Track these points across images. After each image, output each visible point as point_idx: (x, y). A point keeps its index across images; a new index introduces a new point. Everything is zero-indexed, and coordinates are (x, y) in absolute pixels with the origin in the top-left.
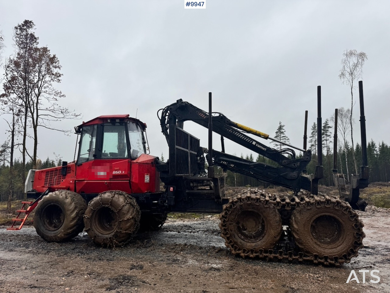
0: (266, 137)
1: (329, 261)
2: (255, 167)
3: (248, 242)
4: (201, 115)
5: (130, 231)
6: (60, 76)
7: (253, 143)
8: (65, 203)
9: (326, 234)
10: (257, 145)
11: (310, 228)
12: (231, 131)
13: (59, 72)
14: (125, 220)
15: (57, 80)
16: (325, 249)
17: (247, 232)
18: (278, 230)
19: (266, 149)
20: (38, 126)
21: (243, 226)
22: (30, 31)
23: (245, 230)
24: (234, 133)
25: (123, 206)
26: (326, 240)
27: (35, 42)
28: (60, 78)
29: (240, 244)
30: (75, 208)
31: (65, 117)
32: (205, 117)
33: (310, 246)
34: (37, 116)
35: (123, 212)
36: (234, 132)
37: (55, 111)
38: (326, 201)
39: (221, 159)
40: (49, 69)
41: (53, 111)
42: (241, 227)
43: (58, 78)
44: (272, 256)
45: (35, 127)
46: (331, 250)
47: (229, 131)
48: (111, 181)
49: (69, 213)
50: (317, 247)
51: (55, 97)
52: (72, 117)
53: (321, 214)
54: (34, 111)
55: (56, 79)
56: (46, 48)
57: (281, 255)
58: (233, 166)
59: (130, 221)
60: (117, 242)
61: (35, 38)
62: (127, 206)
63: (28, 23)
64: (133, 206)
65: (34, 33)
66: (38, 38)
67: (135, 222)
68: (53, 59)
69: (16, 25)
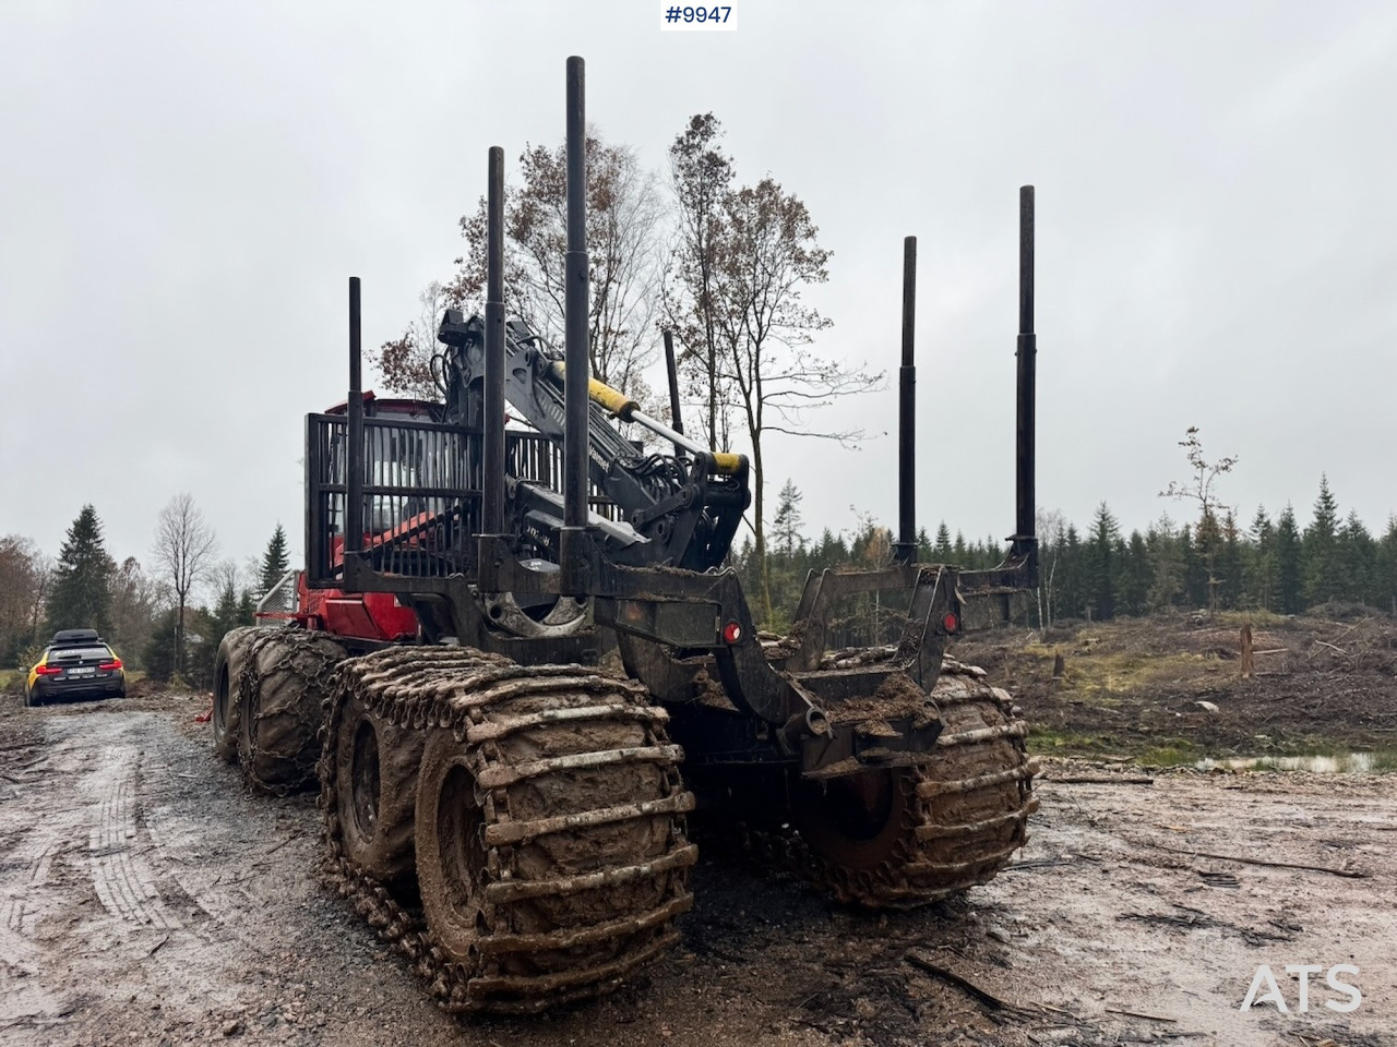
5: (282, 753)
6: (824, 259)
13: (821, 248)
15: (817, 276)
19: (608, 465)
20: (762, 432)
22: (709, 146)
27: (727, 174)
28: (825, 267)
31: (835, 391)
34: (760, 400)
35: (263, 695)
37: (807, 378)
40: (792, 246)
41: (800, 376)
43: (820, 269)
45: (755, 435)
49: (230, 685)
51: (806, 332)
52: (856, 387)
54: (751, 388)
55: (813, 274)
56: (769, 182)
59: (276, 723)
60: (257, 780)
61: (723, 164)
62: (279, 677)
63: (701, 125)
64: (302, 680)
65: (719, 148)
66: (732, 159)
67: (301, 728)
68: (793, 213)
69: (673, 142)
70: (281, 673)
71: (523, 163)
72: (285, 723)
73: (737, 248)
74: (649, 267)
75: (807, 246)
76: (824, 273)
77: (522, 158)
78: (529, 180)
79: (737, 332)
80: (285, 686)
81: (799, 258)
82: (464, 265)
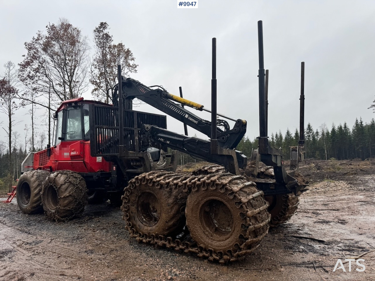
0: (201, 108)
1: (214, 256)
2: (188, 143)
3: (146, 226)
4: (141, 90)
5: (69, 208)
6: (136, 67)
7: (186, 117)
8: (30, 181)
9: (229, 222)
10: (189, 119)
11: (198, 214)
12: (166, 105)
13: (135, 64)
14: (62, 198)
15: (134, 71)
16: (212, 240)
17: (157, 214)
18: (169, 214)
19: (197, 122)
21: (154, 208)
22: (105, 31)
23: (156, 211)
24: (169, 107)
25: (62, 185)
26: (228, 229)
27: (111, 40)
28: (136, 69)
29: (139, 227)
30: (37, 185)
32: (145, 92)
33: (197, 236)
35: (61, 191)
36: (169, 105)
38: (212, 183)
39: (158, 136)
40: (127, 62)
42: (152, 209)
43: (135, 69)
44: (160, 243)
46: (219, 242)
47: (165, 105)
48: (73, 161)
49: (32, 189)
50: (204, 237)
53: (209, 198)
55: (133, 70)
56: (121, 44)
57: (169, 243)
58: (168, 143)
59: (67, 199)
60: (59, 217)
61: (110, 37)
62: (67, 185)
63: (103, 25)
64: (74, 185)
65: (108, 32)
66: (112, 36)
67: (75, 200)
68: (128, 53)
69: (95, 29)
70: (67, 183)
71: (47, 28)
72: (71, 198)
73: (111, 61)
74: (85, 63)
75: (131, 63)
76: (136, 71)
77: (47, 27)
78: (49, 34)
79: (112, 85)
80: (69, 188)
81: (129, 66)
82: (26, 57)
